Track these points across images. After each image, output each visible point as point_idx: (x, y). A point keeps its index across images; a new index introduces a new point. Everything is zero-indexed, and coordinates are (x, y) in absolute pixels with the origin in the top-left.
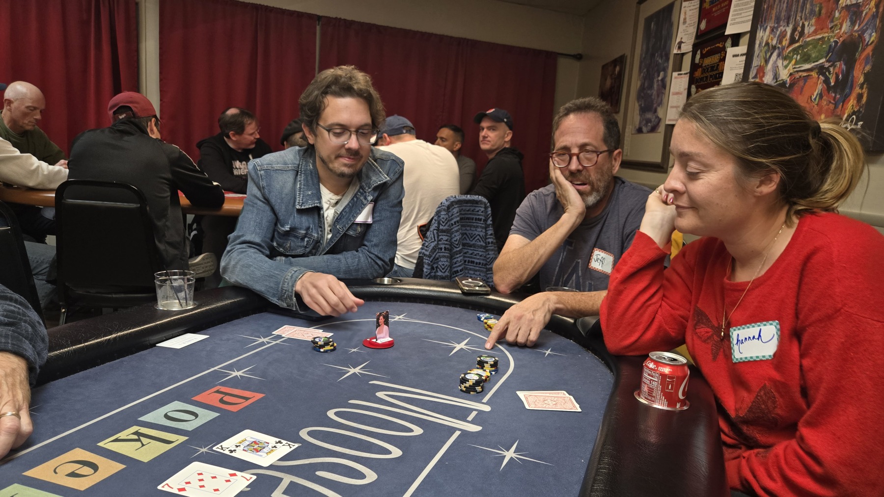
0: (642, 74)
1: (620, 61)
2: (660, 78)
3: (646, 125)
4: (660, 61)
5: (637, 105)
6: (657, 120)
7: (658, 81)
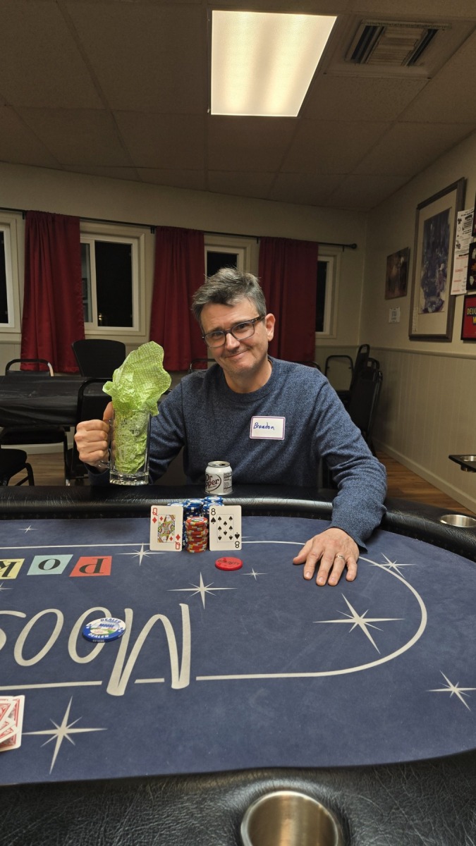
0: (425, 266)
1: (405, 252)
2: (441, 269)
3: (431, 306)
4: (440, 255)
5: (422, 290)
6: (440, 302)
7: (439, 271)
